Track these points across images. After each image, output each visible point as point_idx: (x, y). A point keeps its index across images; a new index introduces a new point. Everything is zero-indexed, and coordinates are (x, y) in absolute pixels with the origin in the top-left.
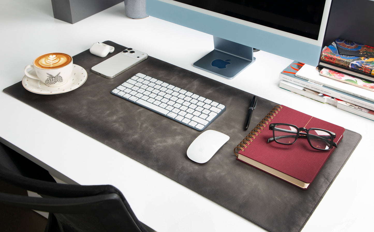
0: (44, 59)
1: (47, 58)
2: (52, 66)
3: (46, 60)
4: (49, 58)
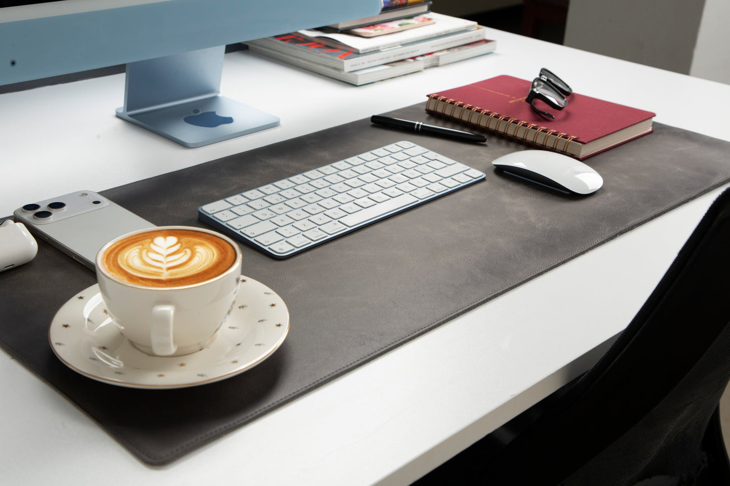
0: (138, 250)
1: (146, 245)
2: (165, 276)
3: (145, 251)
4: (152, 246)
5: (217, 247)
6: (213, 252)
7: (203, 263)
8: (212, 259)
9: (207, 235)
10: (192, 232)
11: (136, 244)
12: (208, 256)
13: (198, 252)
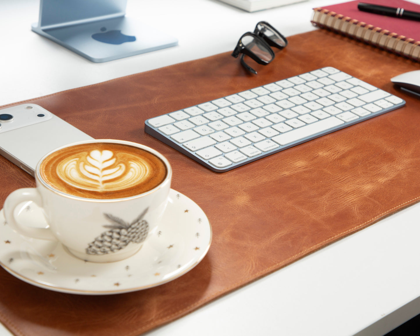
0: (75, 162)
1: (83, 158)
2: (101, 188)
3: (81, 164)
4: (89, 158)
5: (150, 164)
6: (146, 168)
7: (136, 179)
8: (144, 176)
9: (141, 151)
10: (127, 147)
11: (73, 156)
12: (141, 172)
13: (132, 167)
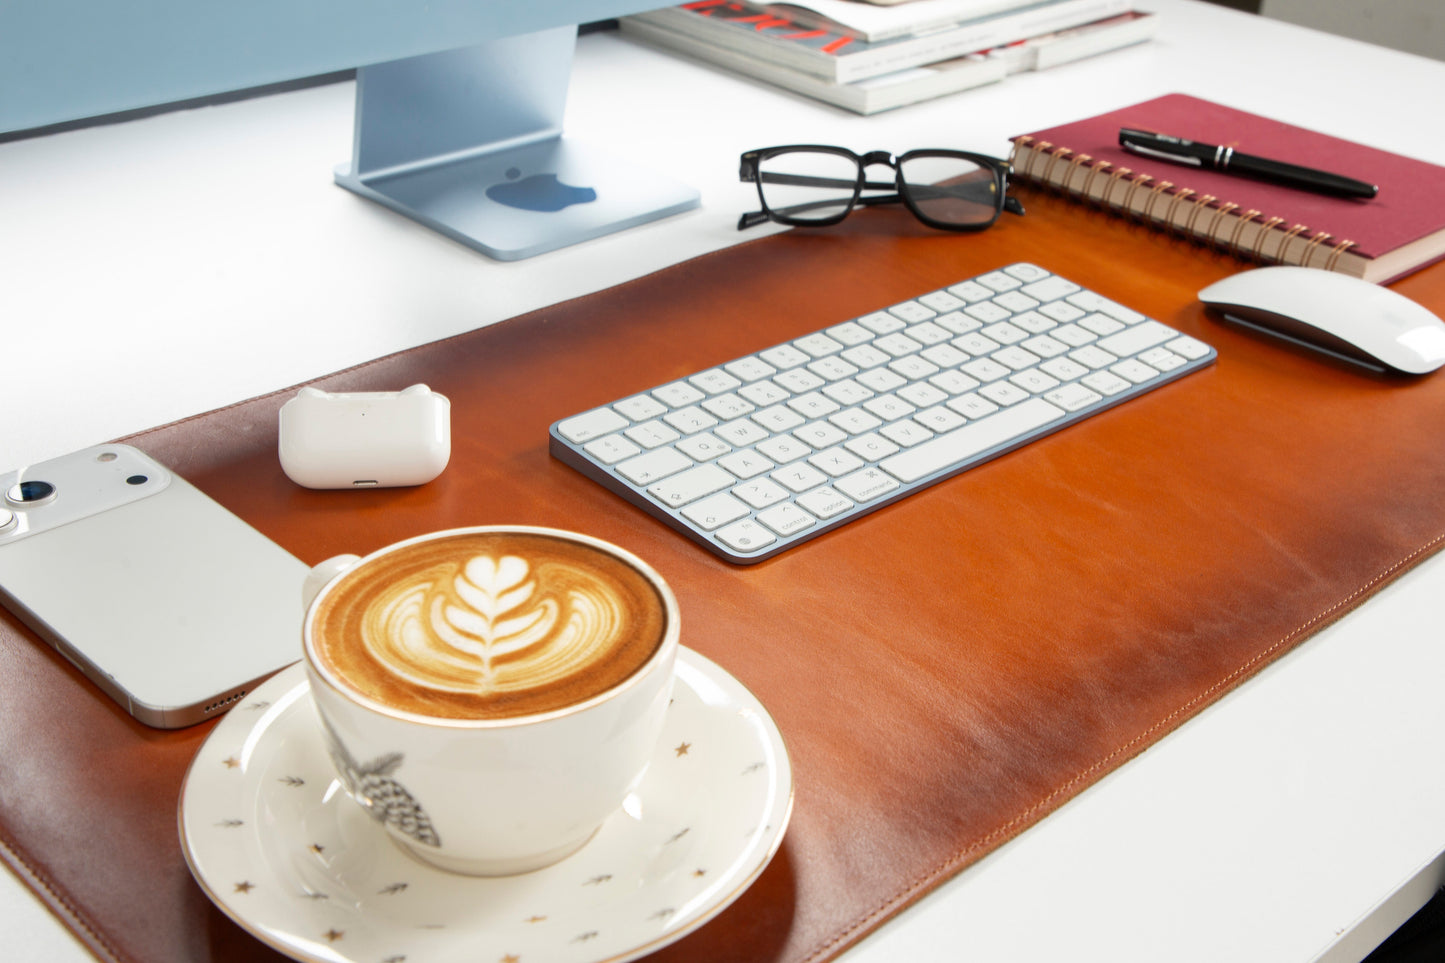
0: (419, 597)
1: (444, 583)
3: (438, 602)
4: (460, 585)
5: (624, 598)
6: (612, 610)
7: (586, 647)
8: (608, 636)
9: (605, 557)
10: (567, 546)
11: (416, 576)
12: (599, 624)
13: (575, 611)
